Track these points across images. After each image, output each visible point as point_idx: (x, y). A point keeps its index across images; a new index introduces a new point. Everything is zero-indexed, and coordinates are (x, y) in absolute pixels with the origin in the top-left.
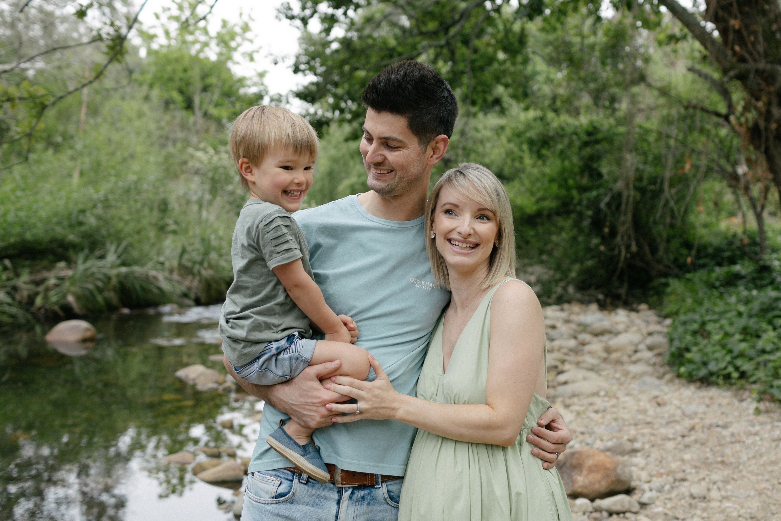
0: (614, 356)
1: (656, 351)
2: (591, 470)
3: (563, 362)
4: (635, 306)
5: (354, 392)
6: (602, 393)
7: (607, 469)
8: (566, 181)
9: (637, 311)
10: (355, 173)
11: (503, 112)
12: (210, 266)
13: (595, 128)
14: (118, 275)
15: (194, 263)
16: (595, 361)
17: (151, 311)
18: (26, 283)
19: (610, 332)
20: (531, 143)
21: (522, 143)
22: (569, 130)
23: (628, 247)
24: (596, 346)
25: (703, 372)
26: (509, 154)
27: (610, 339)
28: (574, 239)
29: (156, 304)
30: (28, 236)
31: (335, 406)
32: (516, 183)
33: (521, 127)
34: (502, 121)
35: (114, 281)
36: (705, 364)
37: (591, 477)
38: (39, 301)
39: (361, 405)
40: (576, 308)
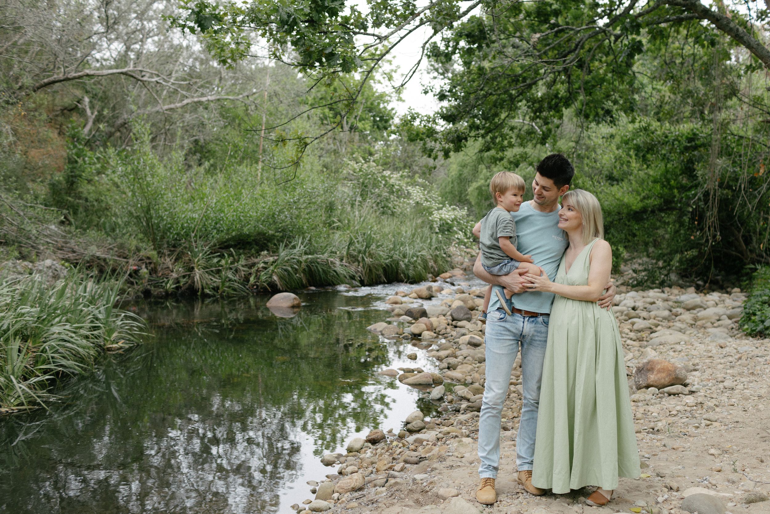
0: (699, 323)
1: (734, 320)
2: (659, 371)
3: (657, 326)
4: (729, 289)
5: (533, 280)
6: (682, 343)
7: (669, 370)
8: (668, 181)
9: (729, 293)
10: (482, 176)
11: (613, 122)
12: (371, 255)
13: (695, 134)
14: (306, 261)
15: (360, 252)
16: (683, 326)
17: (330, 289)
18: (243, 266)
19: (701, 307)
20: (638, 149)
21: (630, 149)
22: (671, 137)
23: (714, 237)
24: (687, 316)
25: (760, 327)
26: (618, 159)
27: (698, 312)
28: (677, 232)
29: (333, 284)
30: (246, 230)
31: (525, 284)
32: (625, 184)
33: (629, 135)
34: (613, 130)
35: (303, 265)
36: (763, 322)
37: (659, 375)
38: (252, 279)
39: (536, 285)
40: (675, 290)
